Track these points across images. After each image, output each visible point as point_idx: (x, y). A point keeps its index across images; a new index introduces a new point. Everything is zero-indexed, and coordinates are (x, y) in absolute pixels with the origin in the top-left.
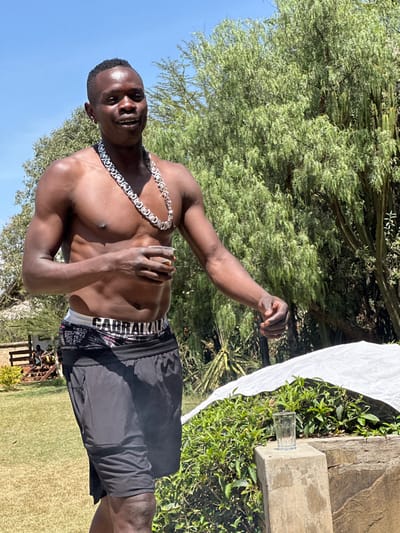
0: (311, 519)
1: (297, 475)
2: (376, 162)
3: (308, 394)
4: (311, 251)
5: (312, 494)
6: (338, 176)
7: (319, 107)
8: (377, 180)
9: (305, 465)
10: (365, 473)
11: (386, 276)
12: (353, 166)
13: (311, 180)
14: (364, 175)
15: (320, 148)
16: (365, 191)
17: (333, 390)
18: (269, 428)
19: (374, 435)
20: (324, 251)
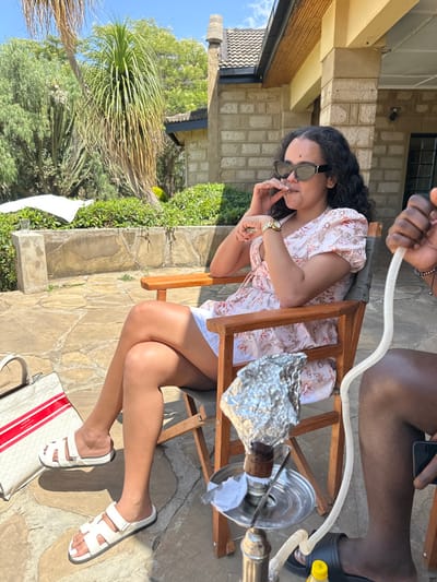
0: (38, 259)
1: (32, 243)
2: (40, 127)
3: (31, 213)
4: (12, 161)
5: (38, 249)
6: (25, 131)
7: (16, 99)
8: (41, 135)
9: (35, 239)
10: (55, 244)
11: (42, 174)
12: (31, 127)
13: (12, 132)
14: (36, 132)
15: (16, 118)
16: (36, 139)
17: (42, 212)
18: (18, 225)
19: (59, 230)
20: (18, 161)
